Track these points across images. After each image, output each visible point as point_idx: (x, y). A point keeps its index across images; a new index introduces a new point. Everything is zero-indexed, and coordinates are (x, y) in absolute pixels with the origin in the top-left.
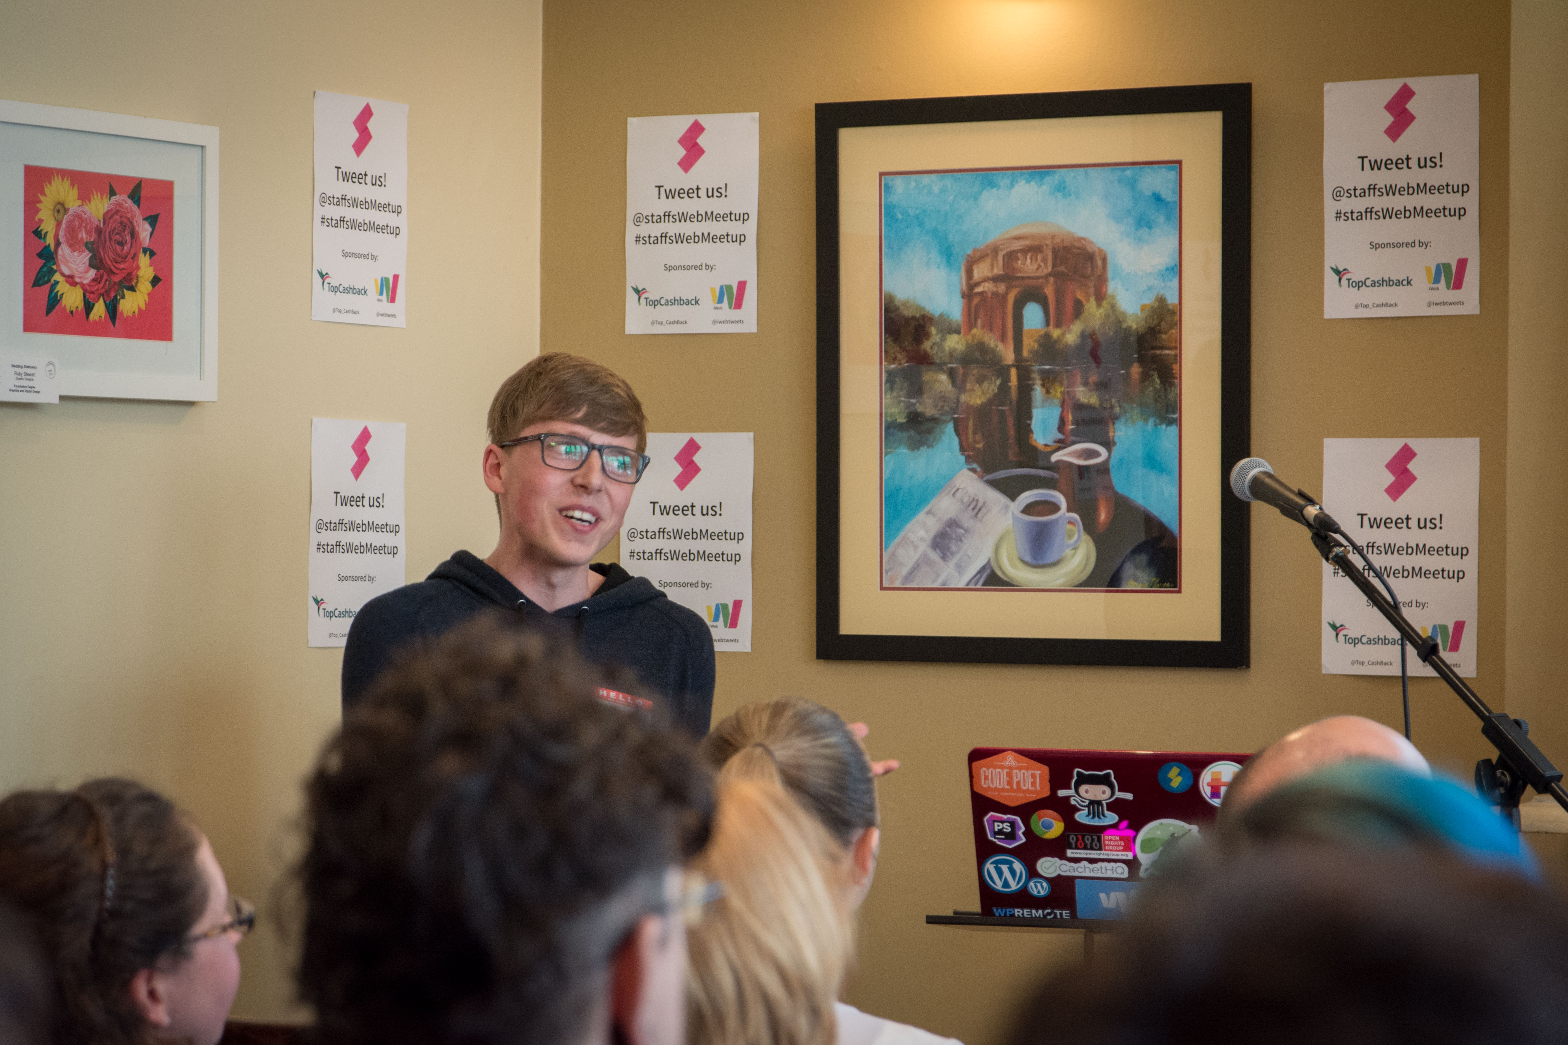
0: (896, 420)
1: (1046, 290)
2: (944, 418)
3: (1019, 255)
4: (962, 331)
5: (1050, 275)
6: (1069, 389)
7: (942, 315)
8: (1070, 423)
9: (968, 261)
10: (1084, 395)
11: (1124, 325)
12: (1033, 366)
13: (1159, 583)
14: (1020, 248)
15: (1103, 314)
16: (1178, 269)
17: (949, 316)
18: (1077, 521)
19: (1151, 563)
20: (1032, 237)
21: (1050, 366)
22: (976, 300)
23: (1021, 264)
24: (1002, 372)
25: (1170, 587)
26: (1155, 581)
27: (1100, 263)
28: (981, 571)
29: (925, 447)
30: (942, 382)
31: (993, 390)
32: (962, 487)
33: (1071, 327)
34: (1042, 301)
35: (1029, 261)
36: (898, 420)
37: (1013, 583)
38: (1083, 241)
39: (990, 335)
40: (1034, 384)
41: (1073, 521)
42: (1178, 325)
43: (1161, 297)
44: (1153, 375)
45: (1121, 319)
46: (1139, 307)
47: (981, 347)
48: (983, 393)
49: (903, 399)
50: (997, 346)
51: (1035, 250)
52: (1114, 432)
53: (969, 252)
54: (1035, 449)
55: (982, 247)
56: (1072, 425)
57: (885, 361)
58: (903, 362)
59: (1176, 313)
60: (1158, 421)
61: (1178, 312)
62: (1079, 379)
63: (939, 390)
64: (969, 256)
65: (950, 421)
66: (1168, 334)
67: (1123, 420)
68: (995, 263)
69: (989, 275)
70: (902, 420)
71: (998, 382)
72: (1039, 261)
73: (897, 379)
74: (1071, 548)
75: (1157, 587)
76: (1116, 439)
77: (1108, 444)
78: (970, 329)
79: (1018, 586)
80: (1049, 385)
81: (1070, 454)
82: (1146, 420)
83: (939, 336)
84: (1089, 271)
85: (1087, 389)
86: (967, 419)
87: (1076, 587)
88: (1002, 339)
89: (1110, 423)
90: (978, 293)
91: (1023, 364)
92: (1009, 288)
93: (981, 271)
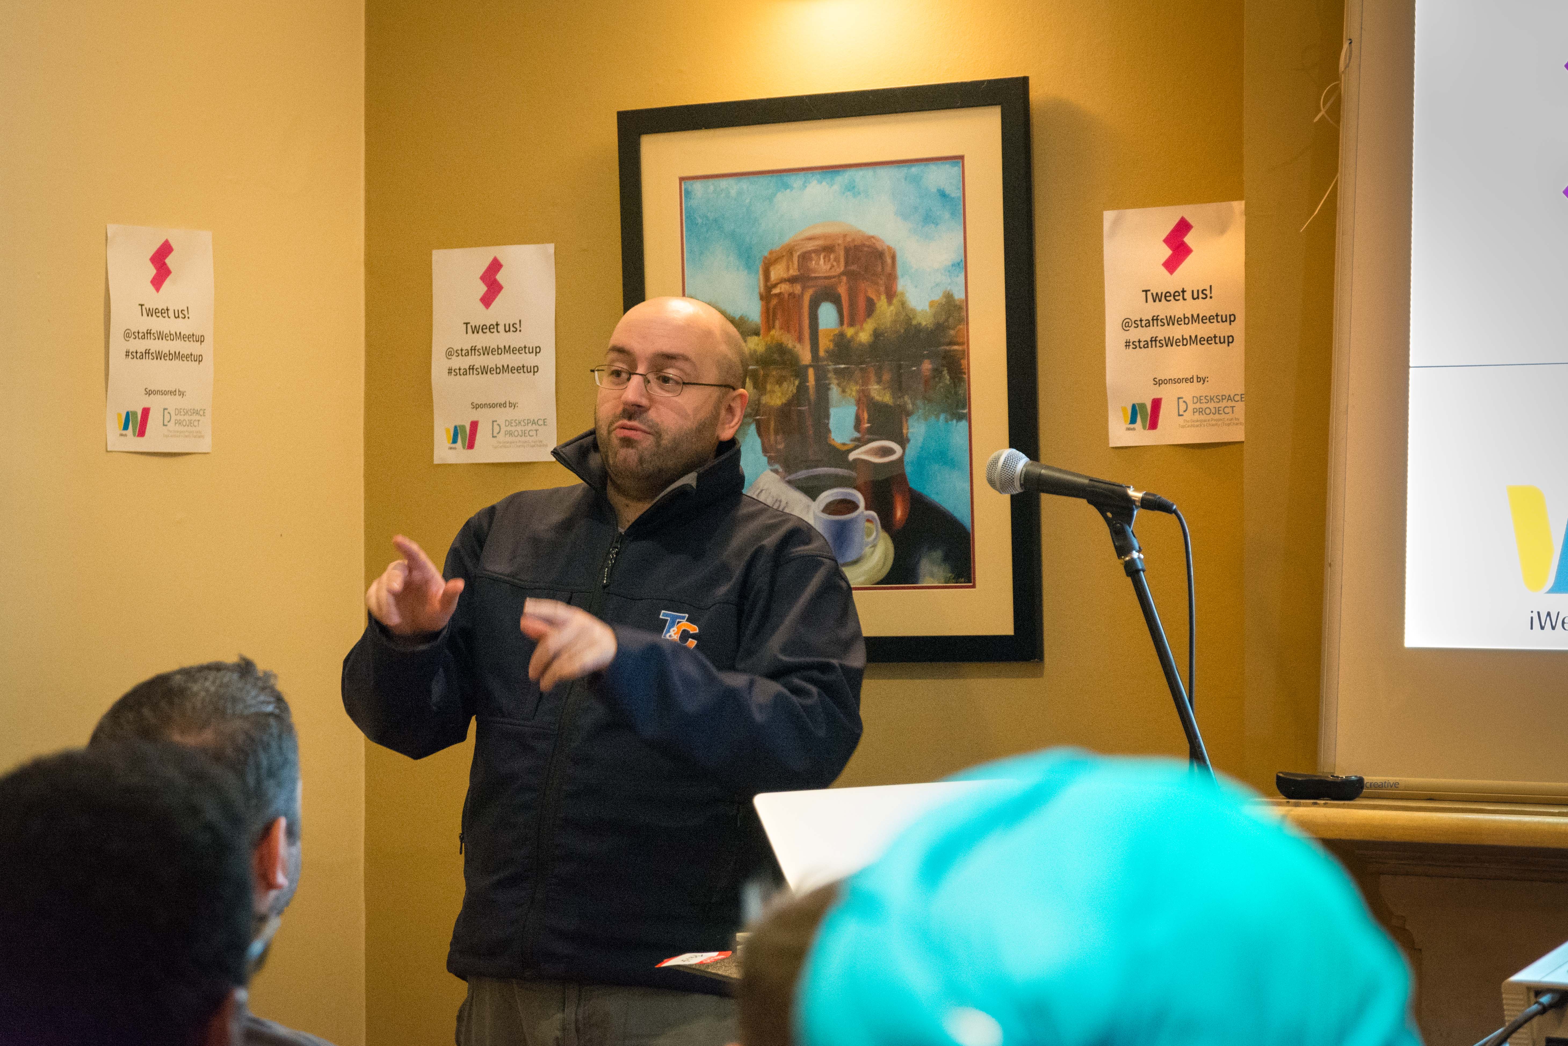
1: (839, 289)
3: (813, 255)
4: (762, 332)
5: (843, 274)
6: (863, 388)
7: (742, 317)
8: (866, 421)
9: (765, 264)
10: (879, 393)
11: (914, 322)
12: (829, 365)
13: (954, 578)
14: (813, 248)
15: (894, 312)
16: (963, 265)
17: (748, 319)
18: (875, 519)
19: (946, 558)
20: (825, 237)
21: (844, 365)
22: (774, 302)
23: (815, 264)
24: (799, 372)
25: (965, 583)
26: (951, 576)
27: (889, 261)
31: (792, 391)
32: (765, 487)
33: (864, 325)
34: (836, 300)
35: (822, 261)
38: (872, 239)
39: (789, 336)
40: (829, 384)
41: (871, 519)
42: (964, 320)
43: (948, 294)
44: (942, 371)
45: (911, 317)
46: (927, 304)
47: (780, 348)
48: (782, 394)
50: (794, 347)
51: (828, 249)
52: (908, 429)
53: (766, 254)
54: (832, 448)
55: (778, 249)
56: (868, 423)
59: (963, 309)
60: (949, 417)
61: (965, 308)
62: (873, 377)
64: (765, 258)
65: (752, 423)
66: (957, 330)
67: (915, 417)
68: (790, 263)
69: (785, 276)
71: (797, 383)
72: (832, 260)
74: (870, 546)
75: (952, 583)
76: (909, 435)
77: (903, 442)
78: (769, 330)
80: (845, 384)
81: (866, 452)
82: (937, 416)
84: (879, 269)
85: (881, 387)
86: (768, 421)
87: (876, 584)
88: (800, 339)
89: (904, 420)
90: (776, 295)
91: (820, 363)
92: (804, 289)
93: (777, 272)
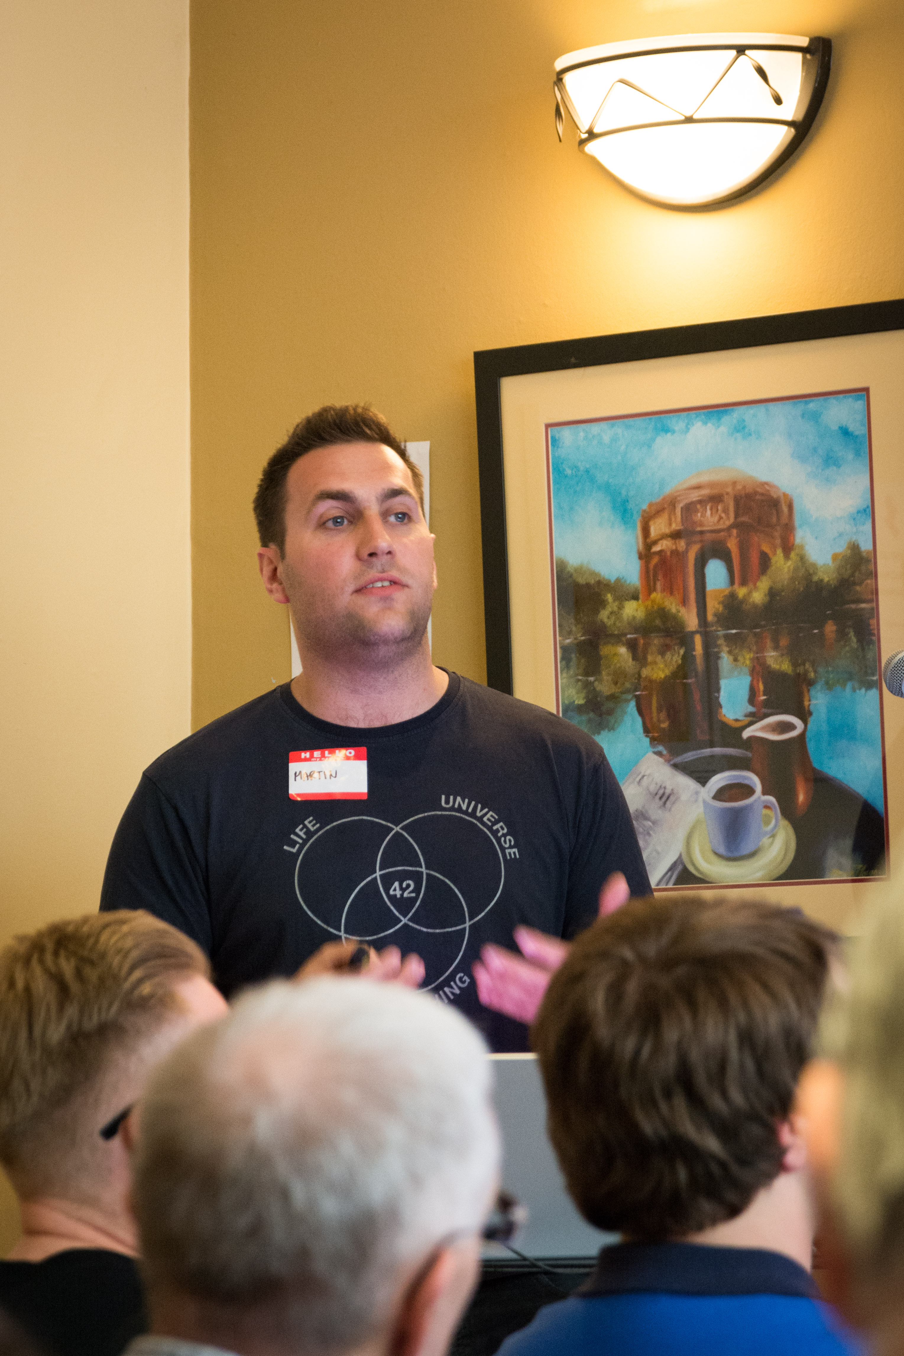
0: (574, 702)
1: (729, 545)
2: (624, 696)
3: (699, 506)
4: (641, 596)
5: (732, 526)
6: (758, 655)
7: (618, 580)
8: (761, 693)
9: (643, 517)
10: (777, 661)
11: (815, 578)
12: (719, 631)
13: (866, 870)
14: (700, 498)
15: (792, 567)
16: (871, 511)
17: (625, 581)
18: (773, 804)
19: (855, 848)
20: (711, 485)
21: (736, 630)
22: (655, 560)
23: (701, 516)
24: (685, 640)
25: (876, 874)
26: (861, 868)
27: (785, 509)
28: (672, 869)
29: (606, 730)
30: (621, 655)
31: (676, 661)
32: (647, 773)
33: (759, 584)
34: (725, 557)
35: (709, 512)
36: (576, 702)
37: (707, 879)
38: (766, 486)
39: (671, 599)
40: (719, 653)
41: (769, 805)
42: (874, 574)
43: (854, 544)
44: (848, 633)
45: (811, 571)
46: (830, 557)
47: (663, 614)
48: (666, 666)
49: (580, 678)
50: (679, 612)
51: (715, 499)
52: (810, 701)
53: (645, 507)
54: (724, 726)
55: (658, 500)
56: (764, 695)
57: (560, 636)
58: (578, 636)
59: (871, 561)
60: (856, 685)
61: (873, 560)
62: (769, 643)
63: (618, 665)
64: (644, 511)
65: (631, 699)
66: (863, 586)
67: (818, 686)
68: (673, 516)
69: (667, 531)
70: (580, 701)
71: (682, 652)
72: (719, 512)
73: (573, 656)
74: (768, 836)
75: (864, 875)
76: (812, 708)
77: (804, 715)
78: (649, 593)
79: (711, 883)
80: (737, 651)
81: (763, 729)
83: (617, 603)
84: (774, 520)
85: (777, 654)
86: (650, 696)
87: (774, 880)
88: (684, 602)
89: (805, 690)
90: (655, 553)
91: (708, 629)
92: (688, 545)
93: (658, 527)
